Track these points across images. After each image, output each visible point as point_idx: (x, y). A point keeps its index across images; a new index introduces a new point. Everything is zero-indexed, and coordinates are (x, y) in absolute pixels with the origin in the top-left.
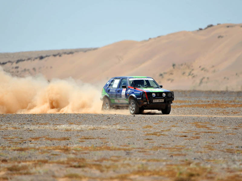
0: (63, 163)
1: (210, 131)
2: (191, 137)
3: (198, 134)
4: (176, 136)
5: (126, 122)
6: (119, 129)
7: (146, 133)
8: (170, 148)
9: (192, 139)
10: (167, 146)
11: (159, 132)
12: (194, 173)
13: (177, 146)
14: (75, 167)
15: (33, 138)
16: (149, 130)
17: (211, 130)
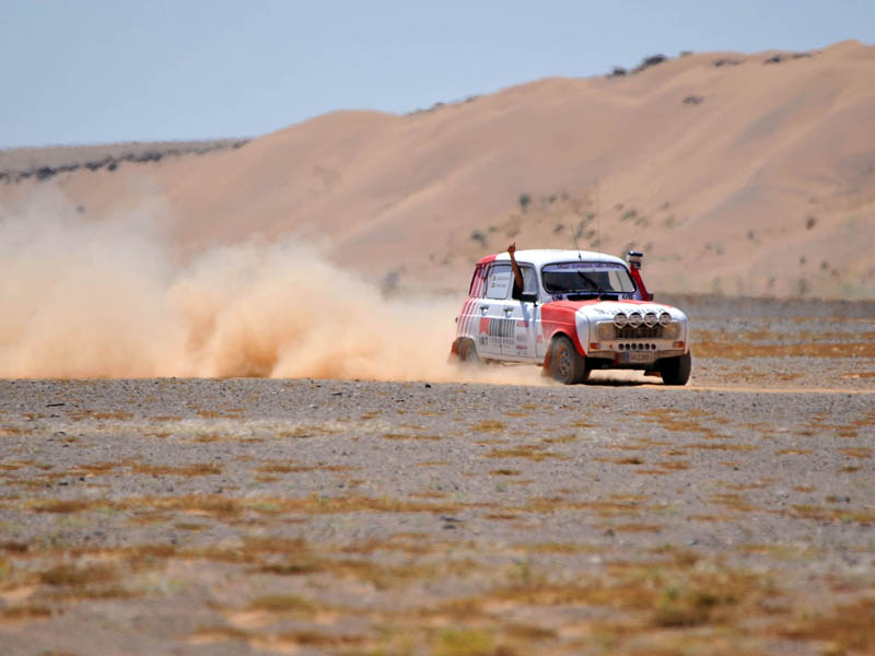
0: (229, 557)
1: (718, 441)
2: (656, 464)
3: (679, 454)
4: (602, 460)
5: (403, 410)
6: (390, 436)
7: (489, 448)
8: (593, 505)
9: (661, 473)
10: (582, 498)
11: (537, 448)
12: (714, 592)
13: (616, 497)
14: (277, 570)
15: (89, 468)
16: (498, 439)
17: (719, 436)
